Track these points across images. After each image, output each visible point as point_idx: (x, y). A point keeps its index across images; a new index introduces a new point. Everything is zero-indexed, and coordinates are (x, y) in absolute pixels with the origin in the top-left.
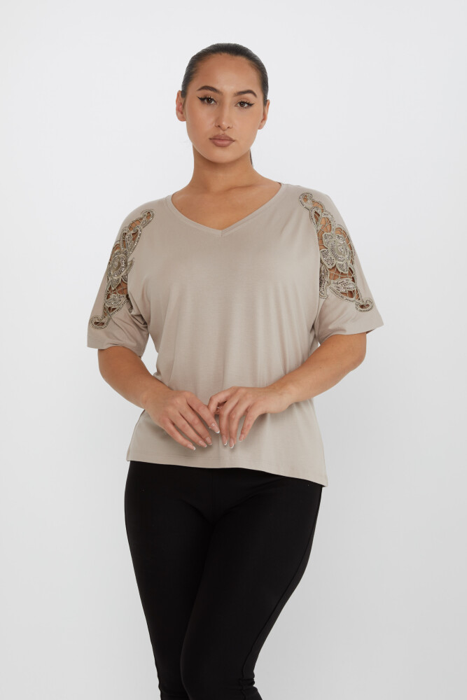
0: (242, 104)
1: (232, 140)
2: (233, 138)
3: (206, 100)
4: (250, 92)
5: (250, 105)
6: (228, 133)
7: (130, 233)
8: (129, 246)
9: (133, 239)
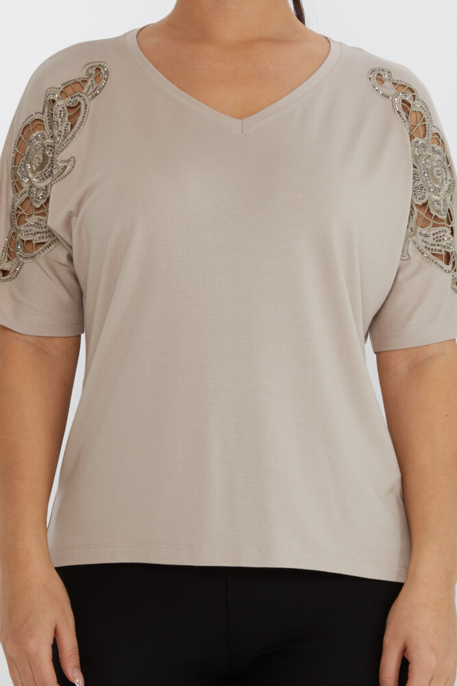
7: (61, 104)
8: (62, 128)
9: (70, 118)
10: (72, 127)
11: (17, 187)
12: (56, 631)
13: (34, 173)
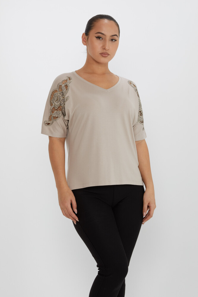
0: (112, 40)
1: (109, 55)
2: (109, 54)
3: (99, 38)
4: (116, 35)
5: (115, 40)
6: (107, 52)
7: (63, 85)
8: (65, 91)
9: (66, 88)
10: (67, 90)
11: (51, 105)
12: (71, 201)
13: (55, 102)
